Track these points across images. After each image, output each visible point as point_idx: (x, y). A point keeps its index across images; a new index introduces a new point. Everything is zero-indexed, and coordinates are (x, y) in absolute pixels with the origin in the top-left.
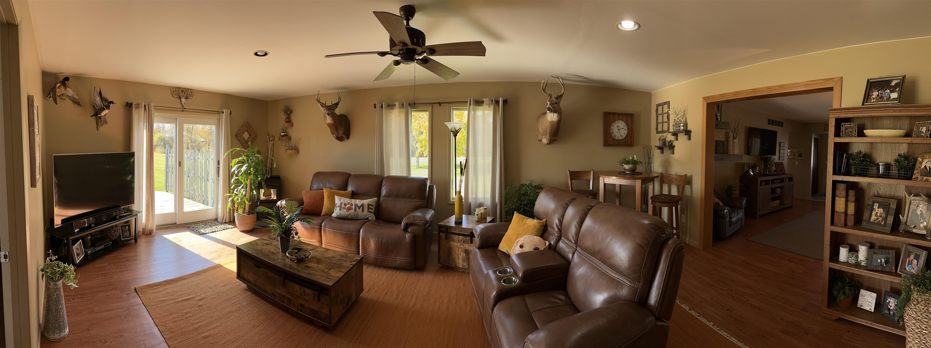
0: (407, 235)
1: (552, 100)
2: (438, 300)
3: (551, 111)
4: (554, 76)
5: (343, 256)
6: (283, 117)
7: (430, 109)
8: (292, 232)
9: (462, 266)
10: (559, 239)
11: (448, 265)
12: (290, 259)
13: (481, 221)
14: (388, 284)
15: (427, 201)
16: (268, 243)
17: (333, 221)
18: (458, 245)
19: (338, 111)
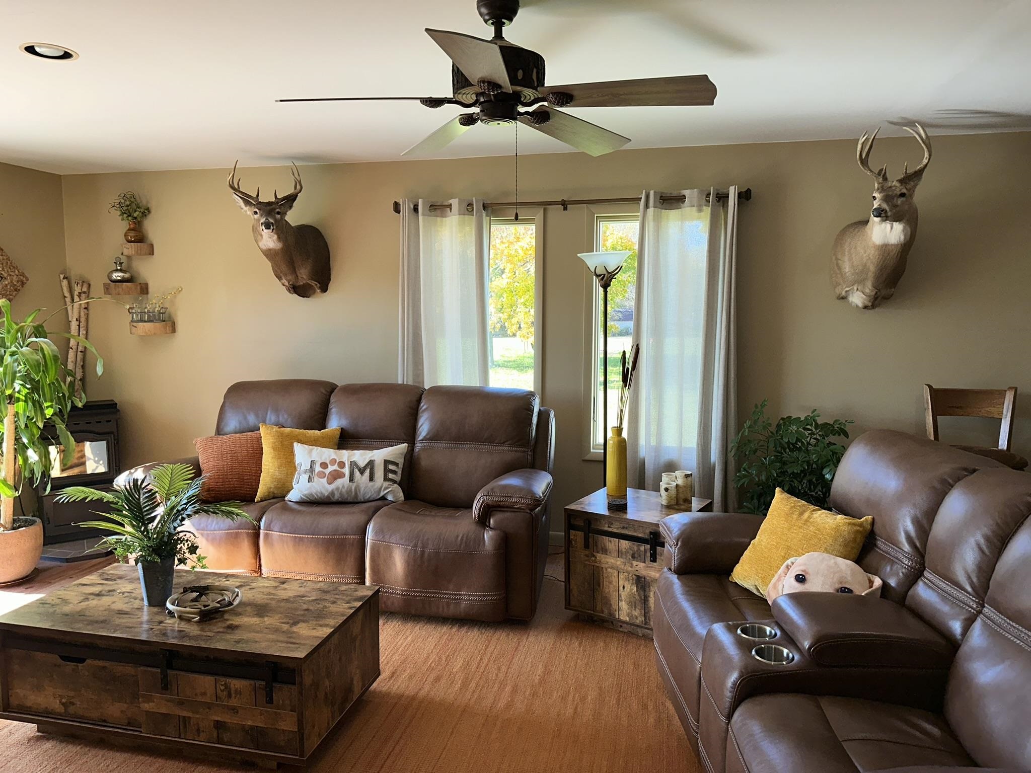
0: (488, 536)
1: (890, 187)
2: (571, 696)
3: (887, 217)
4: (900, 121)
5: (325, 592)
6: (119, 226)
7: (539, 215)
8: (179, 546)
9: (627, 619)
10: (915, 575)
11: (592, 612)
12: (180, 617)
13: (676, 507)
14: (440, 658)
15: (534, 451)
16: (100, 592)
17: (291, 510)
18: (619, 562)
19: (293, 217)
